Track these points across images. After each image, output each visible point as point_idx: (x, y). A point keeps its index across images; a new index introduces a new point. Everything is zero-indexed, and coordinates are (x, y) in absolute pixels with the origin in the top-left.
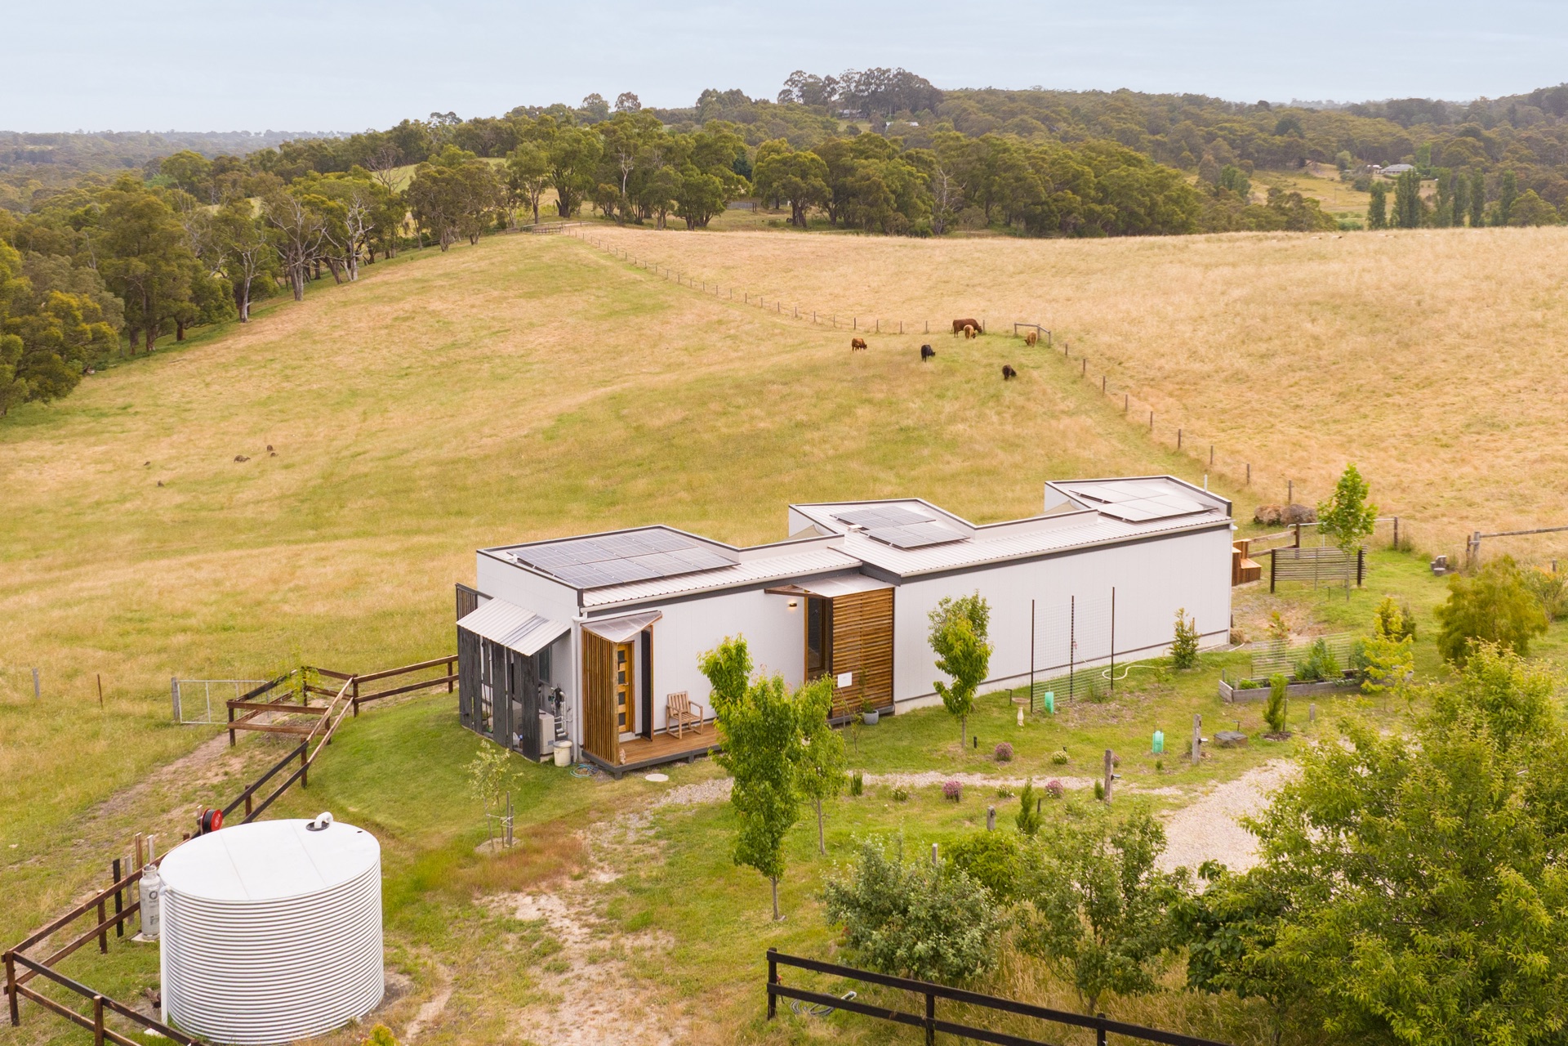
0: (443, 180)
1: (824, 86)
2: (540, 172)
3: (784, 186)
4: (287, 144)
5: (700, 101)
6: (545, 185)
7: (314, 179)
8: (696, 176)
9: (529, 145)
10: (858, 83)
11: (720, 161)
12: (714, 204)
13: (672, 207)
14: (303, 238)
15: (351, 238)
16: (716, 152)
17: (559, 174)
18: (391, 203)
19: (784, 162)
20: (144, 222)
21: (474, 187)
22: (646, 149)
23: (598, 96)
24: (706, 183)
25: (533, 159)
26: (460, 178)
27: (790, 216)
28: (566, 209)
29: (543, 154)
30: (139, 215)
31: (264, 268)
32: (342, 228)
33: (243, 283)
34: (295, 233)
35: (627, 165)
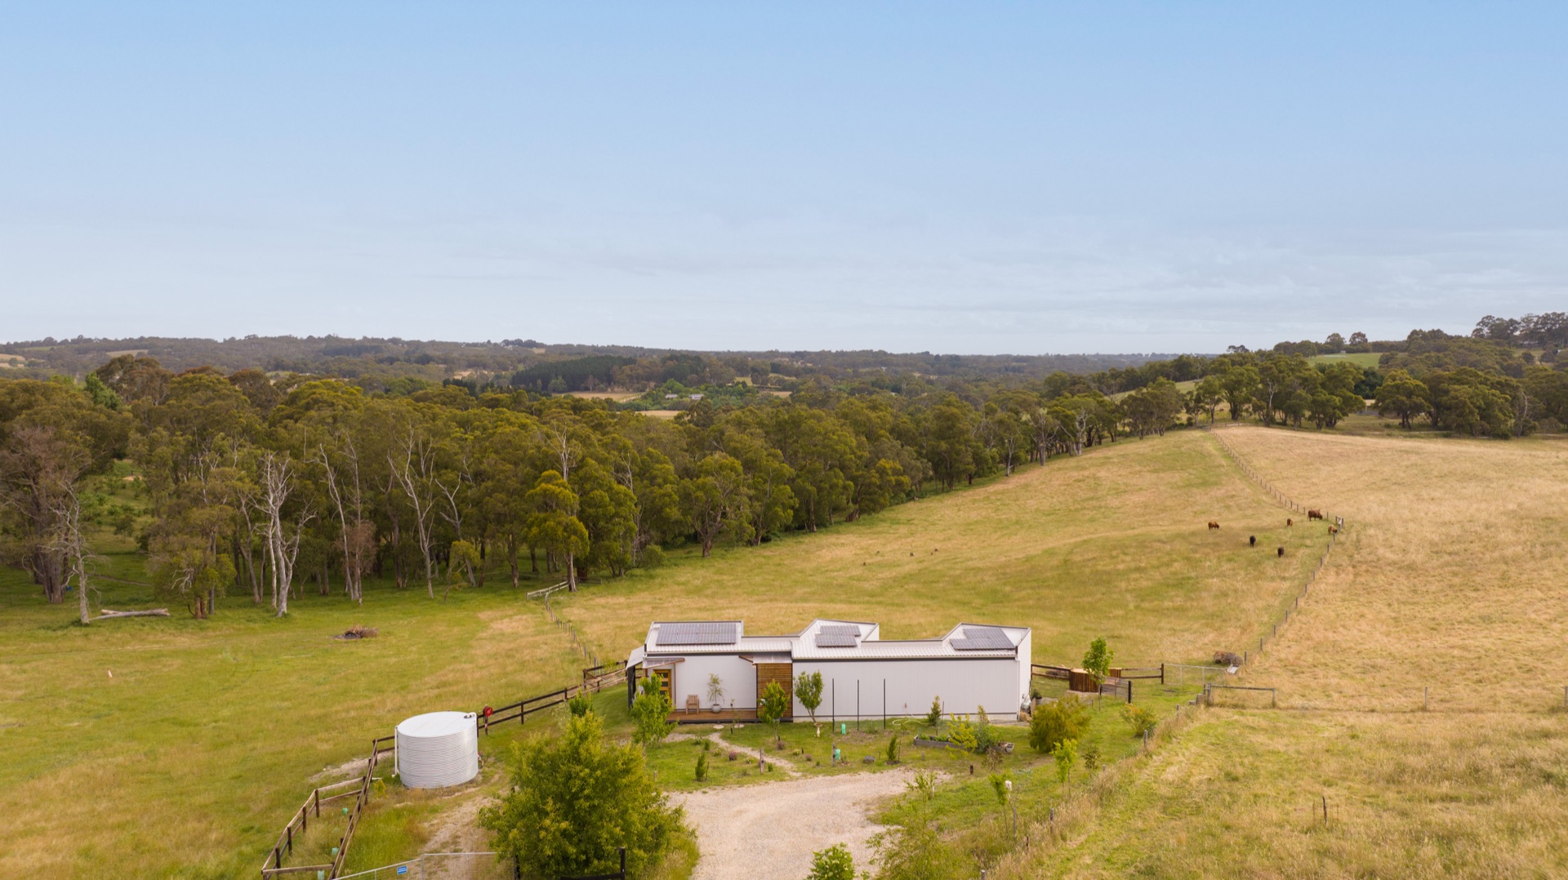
0: (1140, 399)
2: (1215, 393)
3: (1394, 403)
4: (1113, 369)
5: (1409, 337)
6: (1218, 401)
7: (1067, 398)
8: (1323, 395)
9: (1209, 378)
11: (1344, 386)
12: (1334, 414)
13: (1304, 416)
14: (1045, 431)
15: (1078, 431)
16: (1341, 381)
17: (1231, 394)
18: (1112, 412)
19: (1397, 387)
20: (950, 423)
21: (1158, 403)
22: (1290, 379)
23: (1338, 335)
24: (1328, 401)
25: (1211, 385)
27: (1401, 421)
28: (1235, 415)
29: (1217, 383)
30: (948, 418)
31: (1021, 447)
32: (1073, 426)
33: (1008, 455)
34: (1040, 429)
35: (1273, 389)
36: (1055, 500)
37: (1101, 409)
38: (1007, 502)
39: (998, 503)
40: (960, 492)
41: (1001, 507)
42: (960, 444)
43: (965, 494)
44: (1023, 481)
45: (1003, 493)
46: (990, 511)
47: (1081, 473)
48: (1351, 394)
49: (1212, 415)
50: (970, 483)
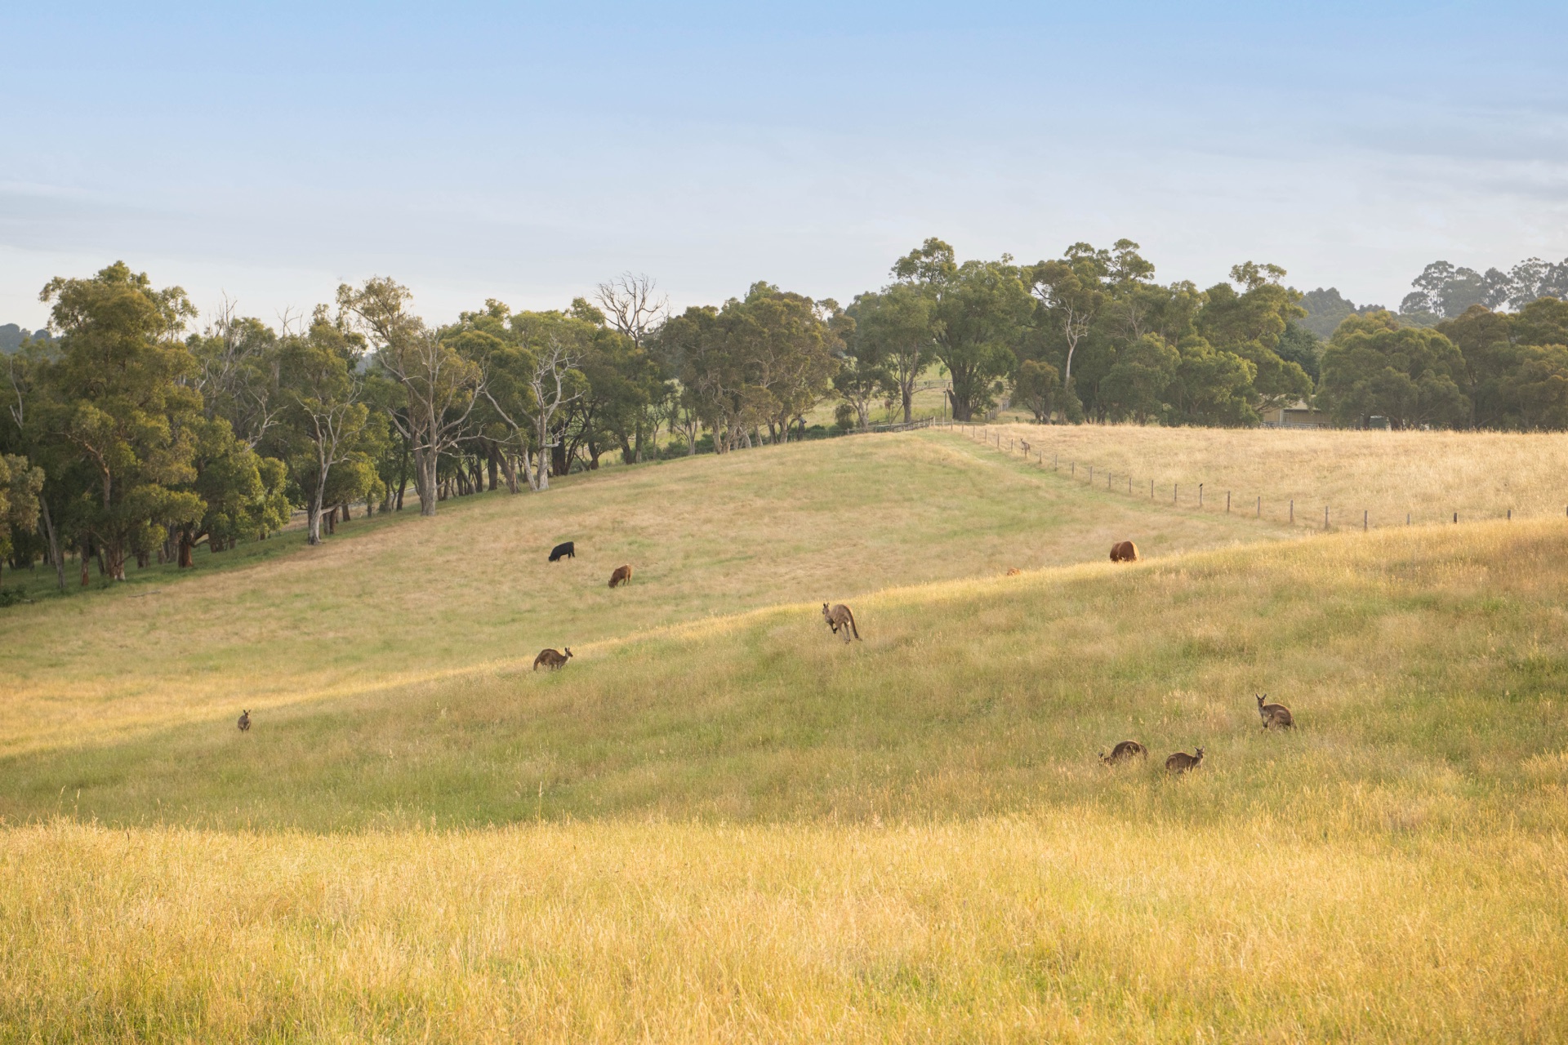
1: (1485, 287)
2: (916, 333)
3: (1375, 385)
6: (927, 359)
8: (1206, 353)
10: (1546, 282)
11: (1254, 332)
15: (540, 412)
16: (1249, 318)
17: (956, 342)
18: (635, 367)
22: (1118, 303)
24: (1223, 368)
25: (906, 309)
26: (752, 319)
28: (967, 402)
29: (926, 303)
31: (363, 446)
32: (523, 393)
33: (314, 472)
34: (422, 389)
35: (1072, 333)
36: (506, 588)
37: (599, 354)
38: (330, 600)
39: (299, 604)
40: (151, 587)
41: (309, 615)
42: (154, 411)
43: (172, 588)
44: (378, 547)
45: (309, 578)
46: (273, 625)
47: (572, 519)
48: (1276, 357)
49: (907, 402)
50: (183, 562)
